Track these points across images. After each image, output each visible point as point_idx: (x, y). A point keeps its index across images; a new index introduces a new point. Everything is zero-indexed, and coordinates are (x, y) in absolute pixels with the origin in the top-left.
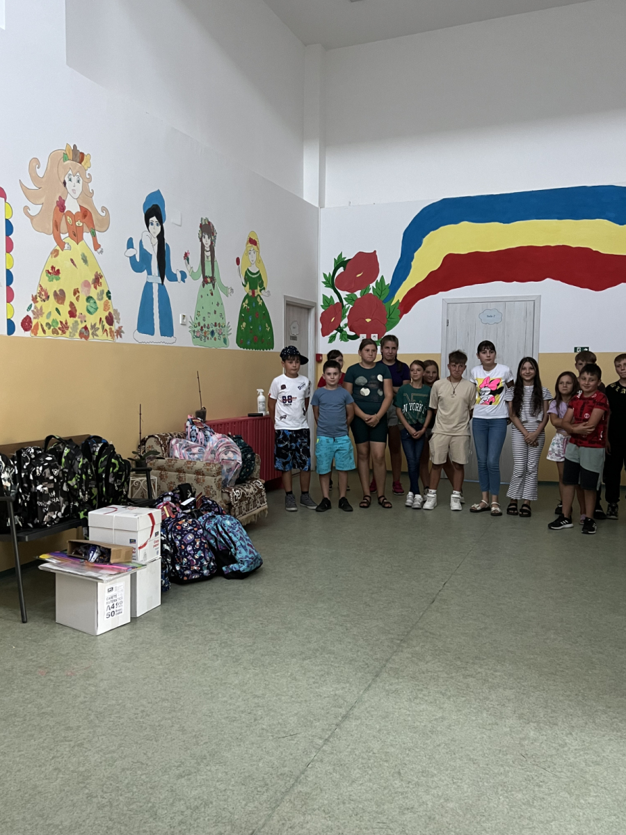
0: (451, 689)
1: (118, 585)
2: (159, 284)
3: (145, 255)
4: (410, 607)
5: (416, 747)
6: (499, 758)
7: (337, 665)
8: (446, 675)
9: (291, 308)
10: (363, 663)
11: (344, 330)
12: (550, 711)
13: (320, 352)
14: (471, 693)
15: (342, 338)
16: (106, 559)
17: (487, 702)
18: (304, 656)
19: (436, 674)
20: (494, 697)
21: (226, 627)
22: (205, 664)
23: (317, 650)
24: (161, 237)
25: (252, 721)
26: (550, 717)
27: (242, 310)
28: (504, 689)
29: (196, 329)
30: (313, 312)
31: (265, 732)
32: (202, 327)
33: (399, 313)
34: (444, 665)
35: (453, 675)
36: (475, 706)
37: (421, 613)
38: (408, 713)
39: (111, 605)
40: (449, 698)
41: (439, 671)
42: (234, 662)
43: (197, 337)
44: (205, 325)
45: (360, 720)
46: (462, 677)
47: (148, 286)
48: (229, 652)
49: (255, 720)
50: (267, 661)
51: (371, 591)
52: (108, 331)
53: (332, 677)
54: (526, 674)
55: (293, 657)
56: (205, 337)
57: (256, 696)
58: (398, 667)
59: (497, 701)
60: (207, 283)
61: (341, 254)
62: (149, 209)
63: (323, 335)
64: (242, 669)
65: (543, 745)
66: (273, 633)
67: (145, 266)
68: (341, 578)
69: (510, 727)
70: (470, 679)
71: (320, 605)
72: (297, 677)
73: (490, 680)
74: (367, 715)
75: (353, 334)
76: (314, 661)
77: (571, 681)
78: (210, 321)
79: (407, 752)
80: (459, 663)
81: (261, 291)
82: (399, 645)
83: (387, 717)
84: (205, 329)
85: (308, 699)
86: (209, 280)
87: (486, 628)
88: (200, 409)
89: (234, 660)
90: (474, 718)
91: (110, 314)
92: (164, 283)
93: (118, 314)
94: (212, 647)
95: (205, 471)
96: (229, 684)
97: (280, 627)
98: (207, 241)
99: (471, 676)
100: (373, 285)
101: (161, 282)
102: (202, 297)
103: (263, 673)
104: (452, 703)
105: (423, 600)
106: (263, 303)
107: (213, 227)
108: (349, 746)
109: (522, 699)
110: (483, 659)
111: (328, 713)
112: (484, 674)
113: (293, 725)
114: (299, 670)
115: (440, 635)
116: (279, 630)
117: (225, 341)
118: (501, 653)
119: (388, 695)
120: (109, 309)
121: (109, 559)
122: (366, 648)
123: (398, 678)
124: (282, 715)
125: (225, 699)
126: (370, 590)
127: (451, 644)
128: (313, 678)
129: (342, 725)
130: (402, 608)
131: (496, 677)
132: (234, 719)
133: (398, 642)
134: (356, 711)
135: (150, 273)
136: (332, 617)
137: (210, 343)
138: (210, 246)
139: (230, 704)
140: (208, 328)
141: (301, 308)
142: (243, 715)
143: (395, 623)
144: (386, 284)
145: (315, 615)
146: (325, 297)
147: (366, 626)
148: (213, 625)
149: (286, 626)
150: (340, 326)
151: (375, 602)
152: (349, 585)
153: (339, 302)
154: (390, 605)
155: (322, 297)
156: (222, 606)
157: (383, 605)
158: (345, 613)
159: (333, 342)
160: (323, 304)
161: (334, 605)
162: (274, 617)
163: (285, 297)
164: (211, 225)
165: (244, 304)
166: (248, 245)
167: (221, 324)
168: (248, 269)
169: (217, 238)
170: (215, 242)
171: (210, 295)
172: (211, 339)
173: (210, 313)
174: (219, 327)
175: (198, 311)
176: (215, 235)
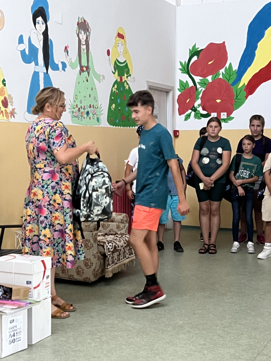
1: (18, 318)
2: (44, 73)
3: (33, 49)
4: (255, 338)
11: (198, 109)
13: (176, 129)
15: (196, 116)
16: (8, 297)
21: (105, 353)
24: (45, 34)
27: (112, 94)
29: (74, 110)
30: (171, 94)
32: (79, 109)
33: (245, 94)
37: (266, 343)
39: (12, 334)
44: (81, 107)
47: (36, 75)
52: (4, 112)
56: (82, 116)
60: (83, 71)
61: (195, 45)
62: (36, 10)
63: (180, 114)
67: (33, 58)
68: (198, 316)
71: (181, 336)
75: (205, 112)
78: (86, 103)
81: (127, 77)
84: (82, 110)
86: (85, 69)
91: (5, 98)
92: (48, 72)
93: (12, 99)
97: (150, 353)
98: (83, 36)
100: (222, 71)
101: (46, 71)
102: (79, 83)
105: (267, 333)
106: (129, 87)
107: (88, 24)
116: (148, 355)
117: (98, 120)
120: (4, 94)
121: (11, 296)
126: (222, 324)
130: (250, 339)
135: (37, 64)
136: (191, 345)
138: (85, 40)
140: (84, 109)
141: (161, 91)
143: (244, 350)
144: (234, 70)
145: (178, 343)
146: (181, 82)
147: (220, 353)
148: (94, 351)
149: (154, 352)
150: (194, 107)
151: (227, 334)
152: (205, 321)
153: (193, 85)
154: (239, 336)
155: (179, 81)
156: (101, 336)
157: (233, 336)
158: (202, 343)
159: (188, 120)
160: (179, 88)
161: (193, 336)
162: (144, 345)
163: (147, 82)
164: (86, 23)
165: (113, 88)
166: (116, 39)
167: (94, 105)
168: (117, 59)
169: (91, 33)
170: (89, 37)
171: (86, 81)
172: (86, 118)
173: (86, 97)
174: (93, 108)
175: (76, 95)
176: (89, 31)
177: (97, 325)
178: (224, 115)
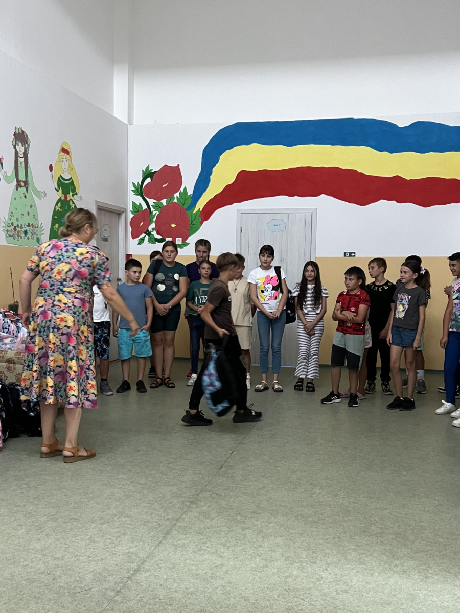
0: (230, 540)
4: (200, 473)
5: (197, 591)
6: (267, 594)
7: (132, 527)
8: (227, 529)
9: (103, 212)
10: (156, 524)
11: (152, 233)
12: (311, 552)
13: (130, 253)
14: (247, 543)
15: (150, 241)
17: (261, 549)
18: (103, 521)
19: (218, 529)
20: (266, 545)
21: (31, 500)
22: (9, 534)
23: (116, 515)
25: (51, 580)
26: (311, 557)
27: (55, 213)
28: (276, 537)
29: (9, 229)
30: (123, 216)
31: (62, 589)
32: (15, 227)
33: (200, 220)
34: (226, 520)
35: (234, 528)
36: (250, 553)
37: (210, 479)
38: (192, 563)
40: (228, 548)
41: (222, 526)
42: (37, 530)
43: (10, 236)
44: (18, 225)
45: (149, 572)
46: (241, 529)
48: (33, 521)
49: (53, 580)
50: (69, 528)
51: (168, 462)
53: (127, 537)
54: (294, 523)
55: (93, 522)
56: (18, 236)
57: (55, 559)
58: (186, 525)
59: (268, 548)
60: (21, 186)
61: (148, 166)
63: (133, 238)
64: (45, 536)
65: (304, 581)
66: (75, 503)
68: (142, 452)
69: (277, 568)
70: (248, 531)
71: (120, 476)
72: (96, 539)
73: (264, 530)
74: (156, 567)
75: (160, 237)
76: (111, 525)
77: (330, 527)
78: (24, 221)
79: (189, 596)
80: (239, 518)
81: (73, 195)
82: (189, 507)
83: (174, 567)
84: (18, 229)
85: (103, 557)
86: (22, 184)
87: (264, 488)
88: (12, 303)
89: (38, 528)
90: (248, 563)
94: (17, 518)
95: (16, 359)
96: (31, 549)
97: (83, 497)
98: (21, 148)
99: (249, 528)
100: (177, 195)
102: (15, 199)
103: (64, 539)
104: (231, 552)
105: (212, 467)
106: (75, 207)
107: (27, 136)
108: (138, 595)
109: (290, 545)
110: (260, 514)
111: (121, 568)
112: (259, 525)
113: (88, 581)
114: (97, 533)
115: (225, 496)
116: (81, 500)
117: (38, 240)
118: (275, 508)
119: (176, 549)
122: (159, 511)
123: (185, 535)
124: (79, 573)
125: (26, 563)
126: (166, 461)
127: (233, 502)
128: (110, 539)
129: (133, 578)
130: (195, 474)
131: (269, 528)
132: (33, 580)
133: (188, 503)
134: (147, 565)
136: (131, 486)
137: (23, 241)
138: (24, 153)
139: (31, 567)
140: (21, 228)
141: (112, 212)
142: (43, 576)
143: (187, 488)
144: (189, 194)
145: (116, 485)
146: (134, 204)
147: (161, 492)
148: (19, 498)
149: (88, 496)
150: (148, 230)
151: (171, 471)
152: (149, 458)
153: (147, 208)
154: (183, 473)
155: (131, 203)
156: (29, 481)
157: (177, 473)
158: (143, 482)
159: (142, 244)
160: (132, 210)
161: (134, 476)
162: (78, 489)
163: (96, 202)
164: (25, 134)
165: (57, 207)
166: (61, 154)
167: (34, 224)
168: (61, 176)
169: (30, 146)
170: (28, 149)
171: (24, 197)
172: (24, 238)
173: (23, 215)
174: (32, 227)
175: (11, 212)
176: (28, 143)
177: (26, 469)
178: (179, 241)
